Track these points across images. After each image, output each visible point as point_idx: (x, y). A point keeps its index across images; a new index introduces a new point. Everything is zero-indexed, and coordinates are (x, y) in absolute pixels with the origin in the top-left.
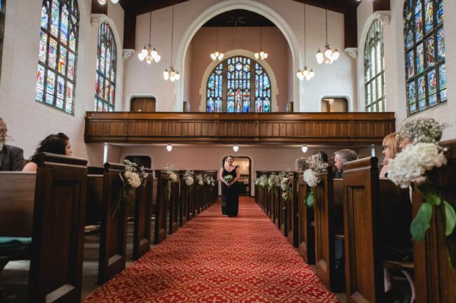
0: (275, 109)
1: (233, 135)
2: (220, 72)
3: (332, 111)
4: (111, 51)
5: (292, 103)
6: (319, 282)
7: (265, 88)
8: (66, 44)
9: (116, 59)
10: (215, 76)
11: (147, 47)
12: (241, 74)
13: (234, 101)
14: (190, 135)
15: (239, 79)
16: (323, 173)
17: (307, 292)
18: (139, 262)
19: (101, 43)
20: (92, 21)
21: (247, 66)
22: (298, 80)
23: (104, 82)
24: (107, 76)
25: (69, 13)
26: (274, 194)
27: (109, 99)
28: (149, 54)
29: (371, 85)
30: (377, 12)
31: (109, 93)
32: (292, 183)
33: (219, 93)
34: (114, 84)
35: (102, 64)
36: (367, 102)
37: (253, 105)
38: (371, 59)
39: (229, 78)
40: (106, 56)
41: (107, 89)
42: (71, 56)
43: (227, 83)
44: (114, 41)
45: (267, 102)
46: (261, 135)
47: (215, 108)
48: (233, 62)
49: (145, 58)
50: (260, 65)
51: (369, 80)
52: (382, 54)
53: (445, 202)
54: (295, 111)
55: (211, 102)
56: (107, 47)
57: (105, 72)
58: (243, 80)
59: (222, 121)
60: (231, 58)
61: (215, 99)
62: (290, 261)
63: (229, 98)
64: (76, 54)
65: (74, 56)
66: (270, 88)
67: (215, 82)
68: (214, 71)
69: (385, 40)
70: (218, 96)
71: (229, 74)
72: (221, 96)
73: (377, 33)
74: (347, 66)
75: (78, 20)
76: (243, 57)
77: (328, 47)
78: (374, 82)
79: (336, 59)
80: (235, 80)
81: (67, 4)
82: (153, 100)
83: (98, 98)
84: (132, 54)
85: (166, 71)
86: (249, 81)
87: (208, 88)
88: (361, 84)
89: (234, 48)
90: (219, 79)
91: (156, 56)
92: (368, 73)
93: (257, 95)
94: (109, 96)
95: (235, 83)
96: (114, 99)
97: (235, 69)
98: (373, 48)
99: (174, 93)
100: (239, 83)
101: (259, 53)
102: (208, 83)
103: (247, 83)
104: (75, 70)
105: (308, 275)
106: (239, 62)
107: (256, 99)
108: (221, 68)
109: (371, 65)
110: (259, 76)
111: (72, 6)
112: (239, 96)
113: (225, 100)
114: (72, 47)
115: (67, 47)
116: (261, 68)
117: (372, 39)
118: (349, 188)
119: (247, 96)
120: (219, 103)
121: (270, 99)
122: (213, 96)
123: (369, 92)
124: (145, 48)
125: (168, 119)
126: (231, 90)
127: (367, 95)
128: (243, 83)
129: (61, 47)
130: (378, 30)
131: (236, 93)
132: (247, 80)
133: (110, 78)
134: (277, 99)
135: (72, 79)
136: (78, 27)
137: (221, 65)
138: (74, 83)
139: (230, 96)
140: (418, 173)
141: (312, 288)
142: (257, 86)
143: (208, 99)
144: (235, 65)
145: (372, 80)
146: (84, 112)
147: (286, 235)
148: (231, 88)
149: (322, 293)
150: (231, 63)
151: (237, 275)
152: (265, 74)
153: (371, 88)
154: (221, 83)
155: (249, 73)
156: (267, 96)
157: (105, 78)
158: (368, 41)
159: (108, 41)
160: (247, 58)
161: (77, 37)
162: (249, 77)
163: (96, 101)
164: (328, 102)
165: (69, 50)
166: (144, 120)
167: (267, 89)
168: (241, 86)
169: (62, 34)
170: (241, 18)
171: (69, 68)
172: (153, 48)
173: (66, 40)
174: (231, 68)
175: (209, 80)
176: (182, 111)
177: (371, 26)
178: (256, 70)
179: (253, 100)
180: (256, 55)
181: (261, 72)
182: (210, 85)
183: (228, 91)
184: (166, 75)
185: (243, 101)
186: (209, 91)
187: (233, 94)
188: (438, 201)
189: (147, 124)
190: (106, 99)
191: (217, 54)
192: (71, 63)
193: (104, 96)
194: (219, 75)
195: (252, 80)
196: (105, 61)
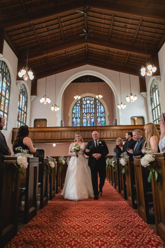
0: (108, 124)
1: (87, 138)
2: (79, 105)
3: (136, 124)
4: (25, 97)
5: (116, 120)
6: (129, 205)
7: (102, 112)
8: (4, 96)
9: (27, 101)
10: (76, 107)
11: (44, 96)
12: (89, 105)
13: (86, 119)
14: (65, 138)
15: (88, 108)
16: (128, 160)
17: (124, 209)
18: (53, 201)
19: (20, 94)
20: (17, 84)
21: (92, 101)
22: (118, 109)
23: (21, 112)
24: (23, 109)
25: (7, 81)
26: (109, 168)
27: (23, 121)
28: (45, 100)
29: (155, 110)
30: (154, 76)
31: (23, 118)
32: (117, 163)
33: (78, 115)
34: (26, 113)
35: (21, 104)
36: (153, 119)
37: (96, 121)
38: (153, 98)
39: (83, 107)
40: (23, 100)
41: (22, 116)
42: (7, 101)
43: (82, 110)
44: (27, 92)
45: (103, 119)
46: (101, 137)
47: (77, 123)
48: (85, 99)
49: (43, 102)
50: (99, 101)
51: (153, 108)
52: (159, 96)
53: (155, 171)
54: (118, 125)
55: (74, 120)
56: (23, 95)
57: (22, 108)
58: (90, 108)
59: (81, 131)
60: (84, 98)
61: (76, 118)
62: (117, 199)
63: (84, 118)
64: (9, 100)
65: (8, 101)
66: (104, 112)
67: (76, 109)
68: (76, 104)
69: (159, 89)
70: (78, 117)
71: (83, 105)
72: (79, 117)
73: (156, 86)
74: (142, 101)
75: (10, 84)
76: (90, 97)
77: (131, 94)
78: (156, 109)
79: (136, 100)
80: (86, 108)
81: (5, 77)
82: (45, 120)
83: (18, 121)
84: (35, 98)
85: (53, 106)
86: (93, 109)
87: (73, 113)
88: (150, 110)
89: (85, 93)
90: (78, 108)
91: (49, 101)
92: (153, 104)
93: (98, 116)
94: (23, 119)
95: (86, 110)
96: (26, 121)
97: (87, 103)
98: (154, 93)
99: (56, 117)
100: (88, 110)
101: (98, 95)
102: (73, 110)
103: (92, 109)
104: (8, 108)
105: (124, 203)
106: (88, 99)
107: (97, 118)
108: (79, 103)
109: (154, 101)
110: (98, 106)
111: (8, 78)
112: (89, 116)
113: (81, 119)
114: (7, 97)
115: (5, 97)
116: (99, 102)
117: (153, 88)
118: (136, 166)
119: (93, 116)
120: (79, 120)
121: (105, 118)
122: (75, 117)
123: (154, 114)
124: (43, 97)
125: (54, 130)
126: (84, 114)
127: (153, 115)
128: (90, 109)
129: (2, 97)
130: (156, 84)
131: (87, 115)
132: (92, 108)
133: (24, 110)
134: (108, 118)
135: (6, 112)
136: (10, 87)
137: (79, 101)
138: (7, 114)
139: (84, 116)
140: (147, 163)
141: (126, 208)
142: (98, 111)
143: (73, 118)
144: (86, 101)
145: (155, 108)
146: (12, 128)
147: (115, 188)
148: (84, 112)
149: (130, 209)
150: (84, 100)
151: (95, 204)
152: (101, 105)
153: (155, 112)
154: (79, 110)
155: (93, 105)
156: (103, 116)
157: (22, 110)
158: (152, 89)
159: (23, 92)
160: (92, 97)
161: (9, 92)
162: (93, 107)
163: (17, 122)
164: (134, 119)
165: (6, 98)
166: (42, 132)
167: (103, 113)
168: (89, 111)
169: (3, 91)
170: (89, 79)
171: (6, 107)
172: (47, 97)
173: (5, 94)
174: (85, 103)
175: (73, 109)
176: (60, 126)
177: (152, 82)
178: (97, 103)
179: (96, 118)
180: (97, 97)
181: (100, 104)
182: (74, 111)
183: (83, 114)
184: (52, 108)
185: (91, 119)
186: (73, 114)
187: (86, 115)
188: (154, 171)
189: (43, 133)
190: (22, 121)
191: (77, 96)
192: (6, 105)
193: (21, 119)
194: (78, 106)
195: (95, 108)
196: (22, 102)
